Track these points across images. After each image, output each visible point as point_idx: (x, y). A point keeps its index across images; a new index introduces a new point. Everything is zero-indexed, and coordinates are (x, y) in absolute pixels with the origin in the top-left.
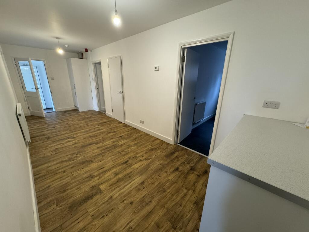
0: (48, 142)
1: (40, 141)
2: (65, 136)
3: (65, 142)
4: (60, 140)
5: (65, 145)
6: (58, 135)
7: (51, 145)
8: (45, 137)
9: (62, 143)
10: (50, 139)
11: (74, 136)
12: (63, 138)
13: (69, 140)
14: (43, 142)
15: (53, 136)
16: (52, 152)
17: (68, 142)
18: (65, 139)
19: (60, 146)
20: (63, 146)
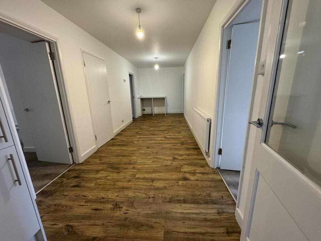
0: (183, 140)
1: (188, 143)
2: (169, 142)
3: (172, 136)
4: (175, 139)
5: (173, 134)
6: (174, 144)
7: (181, 136)
8: (185, 146)
9: (174, 136)
10: (181, 142)
11: (163, 138)
12: (172, 140)
13: (169, 137)
14: (186, 141)
15: (179, 144)
16: (181, 133)
17: (171, 136)
18: (171, 138)
19: (176, 134)
20: (175, 134)
